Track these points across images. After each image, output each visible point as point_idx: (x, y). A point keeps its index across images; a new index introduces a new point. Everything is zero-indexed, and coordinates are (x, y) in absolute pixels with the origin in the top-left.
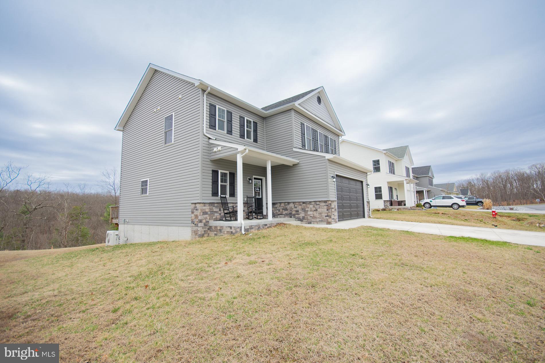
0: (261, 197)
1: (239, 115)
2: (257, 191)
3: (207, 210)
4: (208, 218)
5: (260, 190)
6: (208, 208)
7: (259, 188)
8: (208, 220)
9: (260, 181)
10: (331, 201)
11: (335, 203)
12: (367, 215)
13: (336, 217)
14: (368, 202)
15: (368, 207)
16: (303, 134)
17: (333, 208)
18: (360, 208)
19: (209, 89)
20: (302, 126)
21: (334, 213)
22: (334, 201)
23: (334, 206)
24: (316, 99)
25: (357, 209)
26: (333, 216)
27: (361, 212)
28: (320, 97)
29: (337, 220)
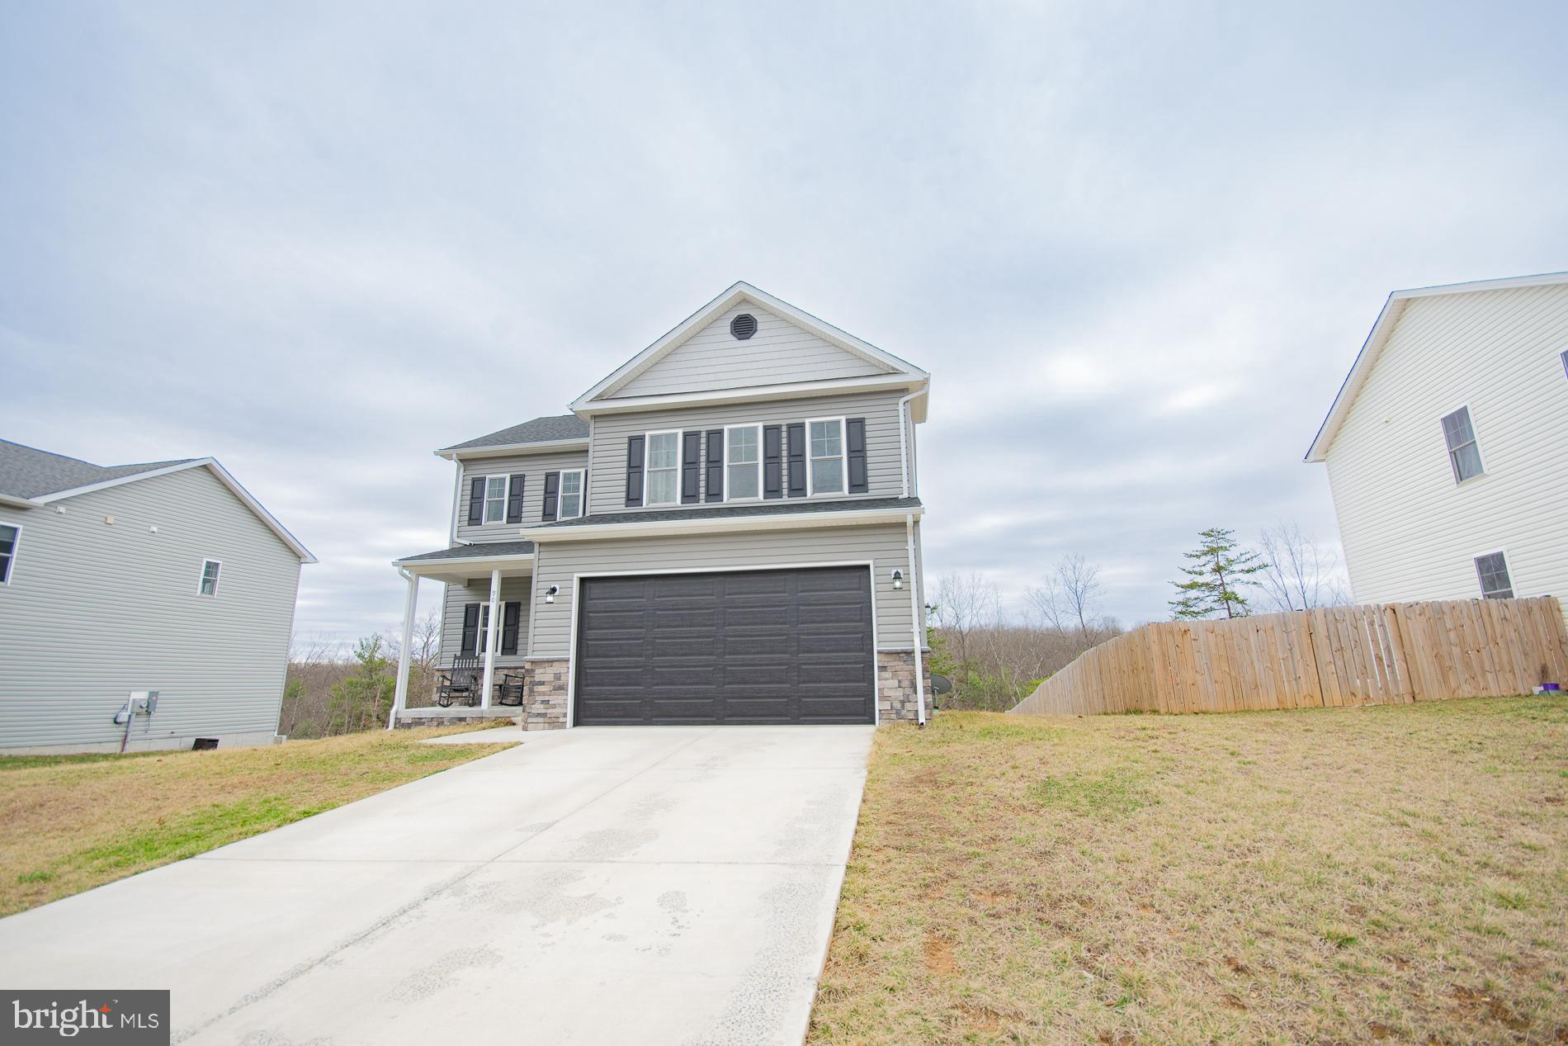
1: (545, 472)
10: (532, 662)
11: (557, 668)
12: (882, 712)
13: (557, 711)
14: (895, 653)
15: (903, 675)
16: (634, 468)
17: (542, 683)
18: (825, 682)
19: (454, 456)
20: (635, 444)
21: (546, 698)
22: (551, 662)
23: (549, 677)
24: (728, 329)
25: (789, 686)
26: (538, 708)
27: (840, 699)
28: (753, 313)
29: (562, 720)
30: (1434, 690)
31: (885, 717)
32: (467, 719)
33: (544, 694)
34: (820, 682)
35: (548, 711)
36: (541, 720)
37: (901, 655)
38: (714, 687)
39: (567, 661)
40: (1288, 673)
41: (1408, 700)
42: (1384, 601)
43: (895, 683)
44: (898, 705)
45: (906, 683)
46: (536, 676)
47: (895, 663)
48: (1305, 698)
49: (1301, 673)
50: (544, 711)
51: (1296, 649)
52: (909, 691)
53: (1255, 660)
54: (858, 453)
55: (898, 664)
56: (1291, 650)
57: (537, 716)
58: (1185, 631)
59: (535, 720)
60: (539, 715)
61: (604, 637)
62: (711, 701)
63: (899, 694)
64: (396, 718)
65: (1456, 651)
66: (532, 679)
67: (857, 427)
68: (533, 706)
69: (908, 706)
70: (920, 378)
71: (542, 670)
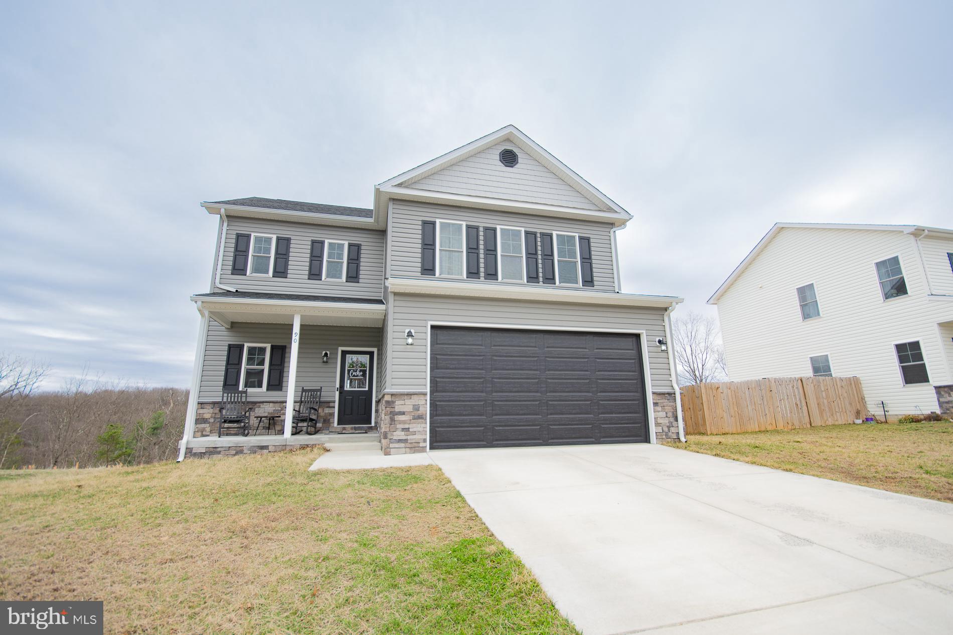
0: (367, 389)
1: (310, 239)
2: (354, 376)
3: (207, 416)
4: (208, 429)
5: (364, 375)
6: (211, 411)
7: (364, 372)
8: (208, 433)
9: (368, 356)
10: (392, 395)
11: (415, 400)
12: (658, 434)
13: (417, 437)
14: (662, 394)
15: (668, 409)
16: (428, 246)
17: (403, 413)
18: (615, 413)
19: (223, 211)
20: (428, 227)
21: (407, 426)
22: (410, 395)
23: (410, 408)
24: (498, 157)
25: (592, 416)
26: (399, 435)
27: (625, 425)
28: (516, 150)
29: (422, 445)
30: (817, 421)
31: (659, 437)
32: (270, 447)
33: (404, 422)
34: (612, 413)
35: (409, 437)
36: (402, 445)
37: (666, 395)
38: (541, 417)
39: (425, 394)
40: (762, 412)
41: (809, 426)
42: (798, 376)
43: (664, 414)
44: (666, 429)
45: (670, 414)
46: (396, 407)
47: (664, 401)
48: (769, 425)
49: (767, 412)
50: (404, 438)
51: (765, 399)
52: (672, 420)
53: (749, 404)
54: (587, 259)
55: (665, 402)
56: (763, 399)
57: (398, 442)
58: (717, 388)
59: (397, 445)
60: (400, 441)
61: (452, 376)
62: (539, 427)
63: (665, 421)
64: (187, 448)
65: (825, 401)
66: (392, 410)
67: (585, 241)
68: (395, 433)
69: (673, 430)
70: (625, 217)
71: (402, 402)
